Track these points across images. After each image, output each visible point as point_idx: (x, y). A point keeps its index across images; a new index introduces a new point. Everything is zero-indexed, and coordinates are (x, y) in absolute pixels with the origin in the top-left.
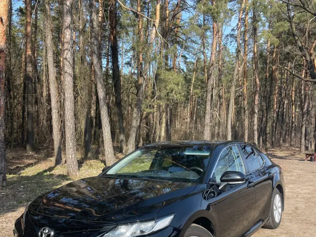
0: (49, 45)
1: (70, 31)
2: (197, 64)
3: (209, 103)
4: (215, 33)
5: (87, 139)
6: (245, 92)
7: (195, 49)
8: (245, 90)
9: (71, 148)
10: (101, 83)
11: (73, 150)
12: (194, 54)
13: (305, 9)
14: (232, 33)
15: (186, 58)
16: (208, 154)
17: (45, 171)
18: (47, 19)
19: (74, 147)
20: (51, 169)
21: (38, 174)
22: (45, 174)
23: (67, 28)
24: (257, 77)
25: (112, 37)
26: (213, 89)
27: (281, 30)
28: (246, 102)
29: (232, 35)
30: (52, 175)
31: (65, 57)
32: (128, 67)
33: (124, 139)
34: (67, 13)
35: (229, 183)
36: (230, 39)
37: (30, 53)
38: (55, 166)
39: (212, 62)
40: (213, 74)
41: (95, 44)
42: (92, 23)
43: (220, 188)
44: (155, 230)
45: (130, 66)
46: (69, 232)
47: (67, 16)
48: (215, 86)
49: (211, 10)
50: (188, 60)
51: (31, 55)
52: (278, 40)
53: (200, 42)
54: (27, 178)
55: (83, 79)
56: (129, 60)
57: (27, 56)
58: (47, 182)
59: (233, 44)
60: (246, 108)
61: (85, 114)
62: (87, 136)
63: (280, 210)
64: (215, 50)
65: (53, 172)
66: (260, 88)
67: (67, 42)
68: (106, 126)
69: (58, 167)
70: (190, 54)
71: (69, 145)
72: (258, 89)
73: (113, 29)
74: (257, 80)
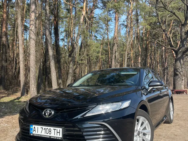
0: (19, 23)
1: (34, 14)
2: (103, 41)
3: (113, 60)
4: (117, 20)
5: (39, 82)
6: (132, 56)
7: (102, 32)
8: (132, 55)
9: (33, 84)
10: (50, 46)
11: (35, 85)
12: (101, 35)
13: (166, 9)
14: (123, 23)
15: (97, 37)
16: (136, 73)
17: (15, 99)
18: (19, 8)
19: (35, 83)
20: (18, 98)
21: (11, 101)
22: (16, 101)
23: (33, 12)
24: (139, 46)
25: (55, 22)
26: (116, 52)
27: (151, 21)
28: (132, 62)
29: (123, 24)
30: (20, 102)
31: (31, 29)
32: (62, 42)
33: (62, 82)
34: (33, 3)
35: (154, 87)
36: (122, 26)
37: (5, 29)
38: (21, 97)
39: (115, 37)
40: (116, 43)
41: (48, 23)
42: (46, 11)
43: (148, 91)
44: (122, 108)
45: (64, 41)
46: (65, 110)
47: (33, 5)
48: (117, 50)
49: (116, 6)
50: (98, 38)
51: (5, 31)
52: (150, 26)
53: (104, 28)
54: (5, 103)
55: (38, 46)
56: (63, 37)
57: (3, 31)
58: (18, 105)
59: (124, 30)
60: (133, 65)
61: (39, 66)
62: (40, 80)
63: (172, 112)
64: (117, 30)
65: (20, 100)
66: (141, 53)
67: (32, 20)
68: (53, 72)
69: (23, 97)
70: (99, 35)
71: (32, 82)
72: (140, 53)
73: (56, 18)
74: (140, 48)
